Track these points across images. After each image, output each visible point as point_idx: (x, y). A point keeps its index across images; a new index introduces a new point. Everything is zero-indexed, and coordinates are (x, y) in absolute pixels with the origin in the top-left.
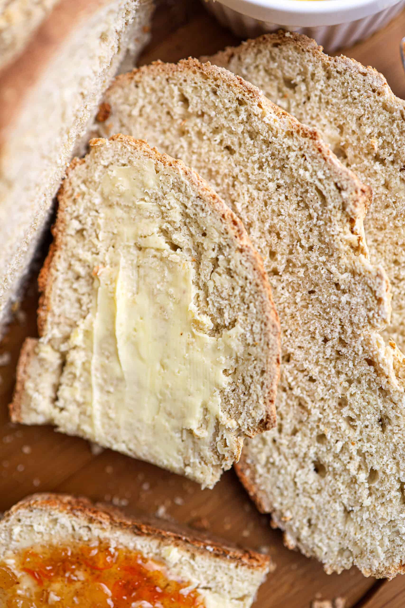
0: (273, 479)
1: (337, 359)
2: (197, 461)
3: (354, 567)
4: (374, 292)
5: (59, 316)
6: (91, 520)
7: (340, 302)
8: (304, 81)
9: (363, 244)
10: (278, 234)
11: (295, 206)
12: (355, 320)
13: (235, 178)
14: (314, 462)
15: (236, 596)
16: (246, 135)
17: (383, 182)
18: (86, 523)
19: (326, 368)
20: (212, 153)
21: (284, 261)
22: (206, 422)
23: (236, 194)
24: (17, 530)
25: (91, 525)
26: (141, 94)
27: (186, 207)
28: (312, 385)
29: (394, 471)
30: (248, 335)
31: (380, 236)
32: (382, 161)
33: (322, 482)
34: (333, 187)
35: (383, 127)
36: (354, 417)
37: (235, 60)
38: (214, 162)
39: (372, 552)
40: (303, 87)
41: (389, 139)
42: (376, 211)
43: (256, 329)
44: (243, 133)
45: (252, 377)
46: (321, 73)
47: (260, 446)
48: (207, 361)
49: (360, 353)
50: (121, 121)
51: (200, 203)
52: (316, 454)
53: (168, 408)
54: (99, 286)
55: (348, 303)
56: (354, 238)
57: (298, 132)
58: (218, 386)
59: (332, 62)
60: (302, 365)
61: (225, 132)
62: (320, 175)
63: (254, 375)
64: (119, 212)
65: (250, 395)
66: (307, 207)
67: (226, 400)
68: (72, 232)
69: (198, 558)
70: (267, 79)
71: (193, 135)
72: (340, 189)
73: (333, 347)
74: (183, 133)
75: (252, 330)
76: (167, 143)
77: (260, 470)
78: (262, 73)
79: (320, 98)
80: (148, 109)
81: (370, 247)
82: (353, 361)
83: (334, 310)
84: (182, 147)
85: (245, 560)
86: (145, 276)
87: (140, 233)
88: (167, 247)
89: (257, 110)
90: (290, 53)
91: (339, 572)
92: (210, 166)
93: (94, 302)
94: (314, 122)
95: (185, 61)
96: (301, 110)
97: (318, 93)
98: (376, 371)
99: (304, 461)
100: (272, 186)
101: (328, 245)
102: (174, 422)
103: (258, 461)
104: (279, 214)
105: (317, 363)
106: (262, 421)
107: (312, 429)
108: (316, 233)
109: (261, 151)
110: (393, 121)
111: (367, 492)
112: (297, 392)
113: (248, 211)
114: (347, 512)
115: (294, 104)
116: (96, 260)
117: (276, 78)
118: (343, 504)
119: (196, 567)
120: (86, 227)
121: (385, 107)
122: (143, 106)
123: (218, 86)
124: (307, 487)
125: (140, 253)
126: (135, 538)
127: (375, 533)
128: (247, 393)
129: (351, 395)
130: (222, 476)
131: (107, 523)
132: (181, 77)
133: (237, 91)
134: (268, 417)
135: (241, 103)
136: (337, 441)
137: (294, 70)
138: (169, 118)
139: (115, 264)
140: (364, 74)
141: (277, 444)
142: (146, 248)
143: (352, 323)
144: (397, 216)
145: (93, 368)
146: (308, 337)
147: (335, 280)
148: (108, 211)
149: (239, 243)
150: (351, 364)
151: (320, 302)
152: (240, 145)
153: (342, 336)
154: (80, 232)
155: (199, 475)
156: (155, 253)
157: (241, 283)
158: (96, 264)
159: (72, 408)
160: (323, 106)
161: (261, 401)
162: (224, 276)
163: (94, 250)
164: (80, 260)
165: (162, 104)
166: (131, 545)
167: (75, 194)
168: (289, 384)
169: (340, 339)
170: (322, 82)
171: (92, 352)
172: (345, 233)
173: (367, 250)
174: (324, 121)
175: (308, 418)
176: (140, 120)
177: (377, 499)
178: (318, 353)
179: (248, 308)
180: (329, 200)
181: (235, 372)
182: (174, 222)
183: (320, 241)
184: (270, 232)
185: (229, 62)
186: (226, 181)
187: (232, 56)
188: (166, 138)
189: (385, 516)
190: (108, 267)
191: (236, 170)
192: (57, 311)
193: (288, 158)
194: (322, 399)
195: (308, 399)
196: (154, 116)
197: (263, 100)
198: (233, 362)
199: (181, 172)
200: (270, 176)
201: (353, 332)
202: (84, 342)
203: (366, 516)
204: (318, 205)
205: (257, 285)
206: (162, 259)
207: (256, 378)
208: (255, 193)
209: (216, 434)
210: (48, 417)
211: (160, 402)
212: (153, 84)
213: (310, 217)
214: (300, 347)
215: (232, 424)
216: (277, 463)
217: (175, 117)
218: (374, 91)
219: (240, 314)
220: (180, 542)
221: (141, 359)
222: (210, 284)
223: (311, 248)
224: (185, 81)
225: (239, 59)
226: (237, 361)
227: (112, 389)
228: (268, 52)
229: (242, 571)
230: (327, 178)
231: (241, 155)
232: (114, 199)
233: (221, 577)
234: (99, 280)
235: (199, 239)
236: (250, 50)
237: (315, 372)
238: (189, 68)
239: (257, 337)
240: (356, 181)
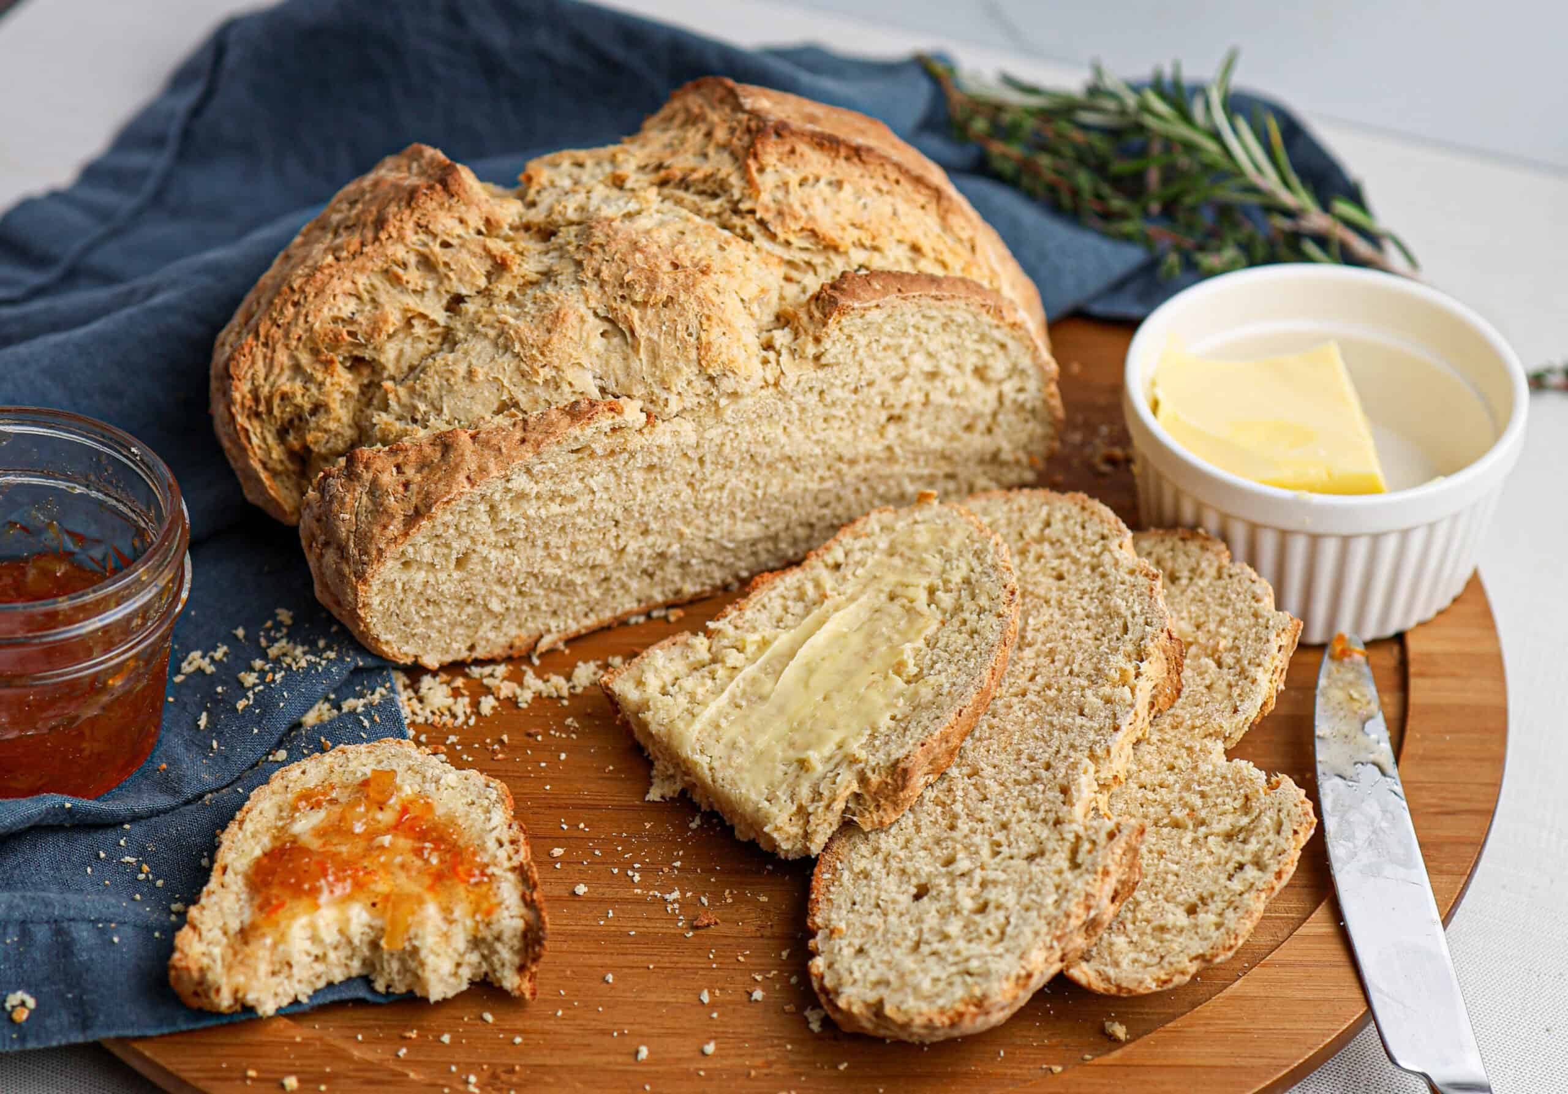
4: (1116, 719)
7: (1073, 724)
11: (1090, 635)
12: (1077, 743)
14: (920, 886)
20: (1039, 575)
33: (914, 905)
34: (1142, 621)
38: (1035, 582)
52: (930, 876)
53: (796, 738)
55: (1081, 726)
61: (1067, 560)
62: (1137, 609)
91: (856, 1008)
98: (1064, 800)
99: (909, 880)
102: (791, 752)
107: (944, 849)
116: (834, 589)
118: (921, 930)
121: (1255, 613)
124: (891, 906)
142: (899, 596)
143: (1070, 747)
145: (741, 676)
147: (1083, 704)
150: (1041, 788)
153: (1052, 759)
171: (755, 660)
180: (1130, 632)
190: (843, 597)
198: (908, 709)
201: (1066, 755)
204: (1116, 636)
211: (792, 729)
214: (995, 765)
216: (874, 874)
218: (1254, 597)
226: (915, 707)
227: (743, 703)
231: (1069, 582)
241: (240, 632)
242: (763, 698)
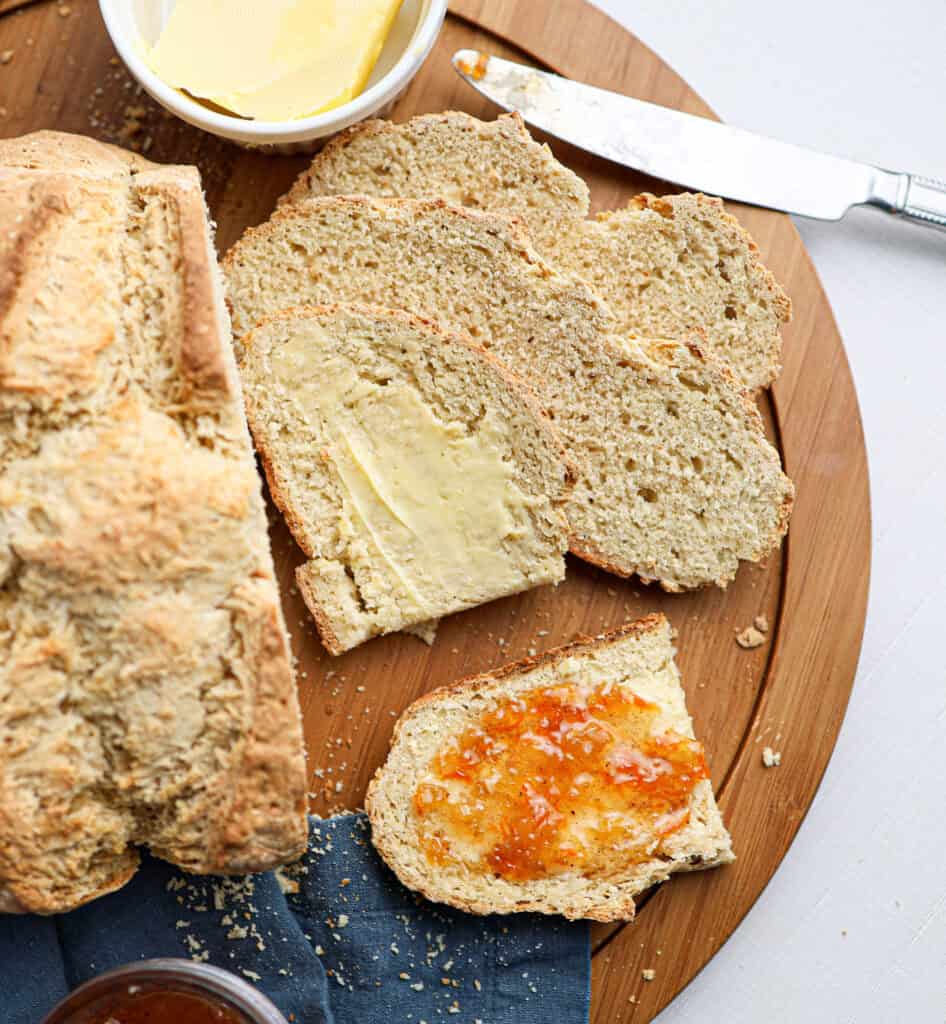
0: (614, 538)
1: (594, 382)
2: (534, 562)
3: (741, 561)
4: (583, 301)
5: (315, 523)
6: (475, 688)
7: (561, 330)
8: (393, 160)
9: (546, 267)
10: (466, 310)
11: (464, 275)
12: (585, 336)
13: (394, 286)
14: (639, 493)
15: (657, 667)
16: (378, 242)
17: (525, 203)
18: (473, 694)
19: (590, 398)
20: (357, 279)
21: (488, 330)
22: (518, 518)
23: (403, 301)
24: (413, 744)
25: (478, 692)
26: (252, 270)
27: (371, 339)
28: (589, 423)
29: (712, 446)
30: (503, 410)
31: (556, 251)
32: (513, 185)
33: (659, 505)
34: (488, 236)
35: (493, 156)
36: (643, 423)
37: (314, 182)
38: (363, 285)
39: (746, 535)
40: (396, 166)
41: (506, 163)
42: (538, 232)
43: (507, 400)
44: (374, 242)
45: (531, 445)
46: (405, 145)
47: (581, 515)
48: (482, 461)
49: (609, 361)
50: (245, 307)
51: (382, 326)
52: (636, 483)
53: (475, 532)
54: (336, 466)
55: (569, 326)
56: (535, 268)
57: (425, 210)
58: (506, 476)
59: (409, 130)
60: (567, 411)
61: (356, 252)
62: (469, 233)
63: (531, 440)
64: (311, 386)
65: (540, 462)
66: (476, 268)
67: (522, 484)
68: (275, 436)
69: (597, 654)
70: (357, 181)
71: (328, 275)
72: (494, 234)
73: (583, 375)
74: (315, 279)
75: (503, 404)
76: (306, 298)
77: (597, 538)
78: (349, 177)
79: (419, 167)
80: (267, 278)
81: (554, 267)
82: (608, 373)
83: (561, 340)
84: (323, 292)
85: (641, 626)
86: (373, 428)
87: (343, 391)
88: (377, 386)
89: (374, 214)
90: (364, 144)
91: (733, 578)
92: (362, 291)
93: (340, 485)
94: (428, 191)
95: (276, 213)
96: (408, 187)
97: (414, 163)
98: (633, 369)
99: (630, 498)
100: (432, 271)
101: (517, 289)
102: (489, 542)
103: (589, 531)
104: (456, 291)
105: (579, 400)
106: (566, 476)
107: (616, 464)
108: (499, 285)
109: (402, 247)
110: (499, 145)
111: (702, 483)
112: (580, 439)
113: (425, 308)
114: (700, 516)
115: (398, 187)
116: (316, 445)
117: (364, 173)
118: (690, 510)
119: (600, 664)
120: (286, 422)
121: (483, 138)
122: (260, 280)
123: (323, 216)
124: (649, 520)
125: (355, 410)
126: (526, 677)
127: (737, 514)
128: (536, 461)
129: (628, 405)
130: (566, 562)
131: (492, 680)
132: (282, 229)
133: (344, 209)
134: (568, 469)
135: (355, 217)
136: (645, 457)
137: (378, 157)
138: (293, 274)
139: (337, 437)
140: (446, 122)
141: (596, 501)
142: (357, 401)
143: (584, 342)
144: (558, 224)
145: (380, 548)
146: (556, 382)
147: (544, 314)
148: (299, 392)
149: (441, 337)
150: (608, 378)
151: (545, 343)
152: (378, 255)
153: (584, 359)
154: (285, 431)
155: (544, 574)
156: (369, 399)
157: (466, 369)
158: (319, 449)
159: (385, 600)
160: (426, 171)
161: (553, 459)
162: (446, 375)
163: (308, 438)
164: (300, 456)
165: (279, 266)
166: (528, 686)
167: (256, 398)
168: (568, 437)
169: (584, 363)
170: (411, 152)
171: (369, 533)
172: (524, 268)
173: (553, 270)
174: (437, 184)
175: (605, 454)
176: (265, 293)
177: (716, 482)
178: (573, 390)
179: (487, 387)
180: (491, 250)
181: (513, 453)
182: (369, 360)
183: (507, 289)
184: (457, 313)
185: (310, 187)
186: (386, 294)
187: (309, 180)
188: (302, 294)
189: (733, 493)
190: (333, 443)
191: (390, 279)
192: (310, 520)
193: (430, 237)
194: (606, 428)
195: (594, 439)
196: (277, 282)
197: (373, 201)
198: (505, 446)
199: (348, 311)
200: (424, 263)
201: (591, 348)
202: (356, 530)
203: (717, 506)
204: (485, 259)
205: (481, 362)
206: (379, 401)
207: (535, 442)
208: (421, 288)
209: (534, 522)
210: (367, 627)
211: (463, 532)
212: (257, 253)
213: (485, 275)
214: (554, 397)
215: (542, 499)
216: (608, 519)
217: (300, 269)
218: (464, 130)
219: (483, 397)
220: (570, 651)
221: (420, 505)
222: (439, 391)
223: (504, 302)
224: (288, 231)
225: (318, 177)
226: (508, 441)
227: (410, 556)
228: (341, 155)
229: (647, 639)
230: (477, 232)
231: (385, 263)
232: (298, 378)
233: (630, 659)
234: (332, 461)
235: (402, 358)
236: (323, 164)
237: (582, 409)
238: (285, 217)
239: (512, 406)
240: (504, 218)
241: (181, 924)
242: (413, 539)
